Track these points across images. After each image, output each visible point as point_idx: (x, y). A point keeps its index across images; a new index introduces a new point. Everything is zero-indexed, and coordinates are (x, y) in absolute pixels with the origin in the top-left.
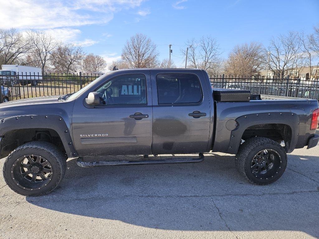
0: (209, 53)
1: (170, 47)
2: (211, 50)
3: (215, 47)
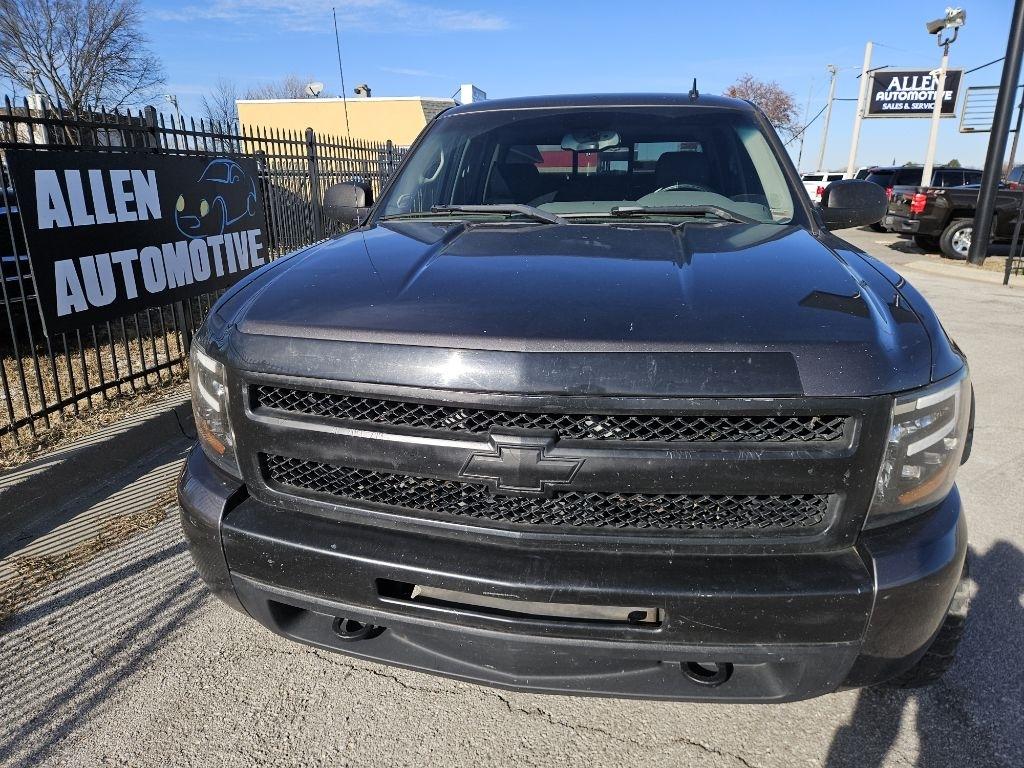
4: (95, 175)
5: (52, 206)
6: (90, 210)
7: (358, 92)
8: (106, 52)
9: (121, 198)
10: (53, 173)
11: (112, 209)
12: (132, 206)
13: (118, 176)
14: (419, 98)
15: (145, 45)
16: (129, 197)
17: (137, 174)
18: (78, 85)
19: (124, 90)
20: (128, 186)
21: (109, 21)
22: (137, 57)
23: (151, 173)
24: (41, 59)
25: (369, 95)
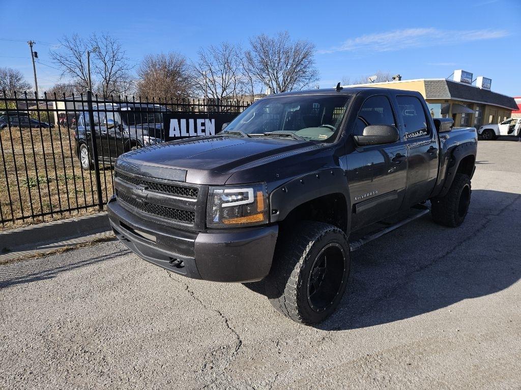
0: (109, 65)
1: (31, 47)
2: (112, 60)
3: (120, 55)
4: (191, 121)
5: (175, 130)
6: (188, 131)
7: (394, 78)
8: (298, 69)
9: (200, 128)
10: (177, 120)
11: (196, 131)
12: (203, 131)
13: (199, 121)
14: (424, 79)
15: (313, 65)
16: (203, 128)
17: (207, 121)
18: (285, 83)
19: (302, 84)
20: (203, 124)
21: (301, 57)
22: (309, 70)
23: (213, 120)
24: (274, 74)
25: (400, 80)
